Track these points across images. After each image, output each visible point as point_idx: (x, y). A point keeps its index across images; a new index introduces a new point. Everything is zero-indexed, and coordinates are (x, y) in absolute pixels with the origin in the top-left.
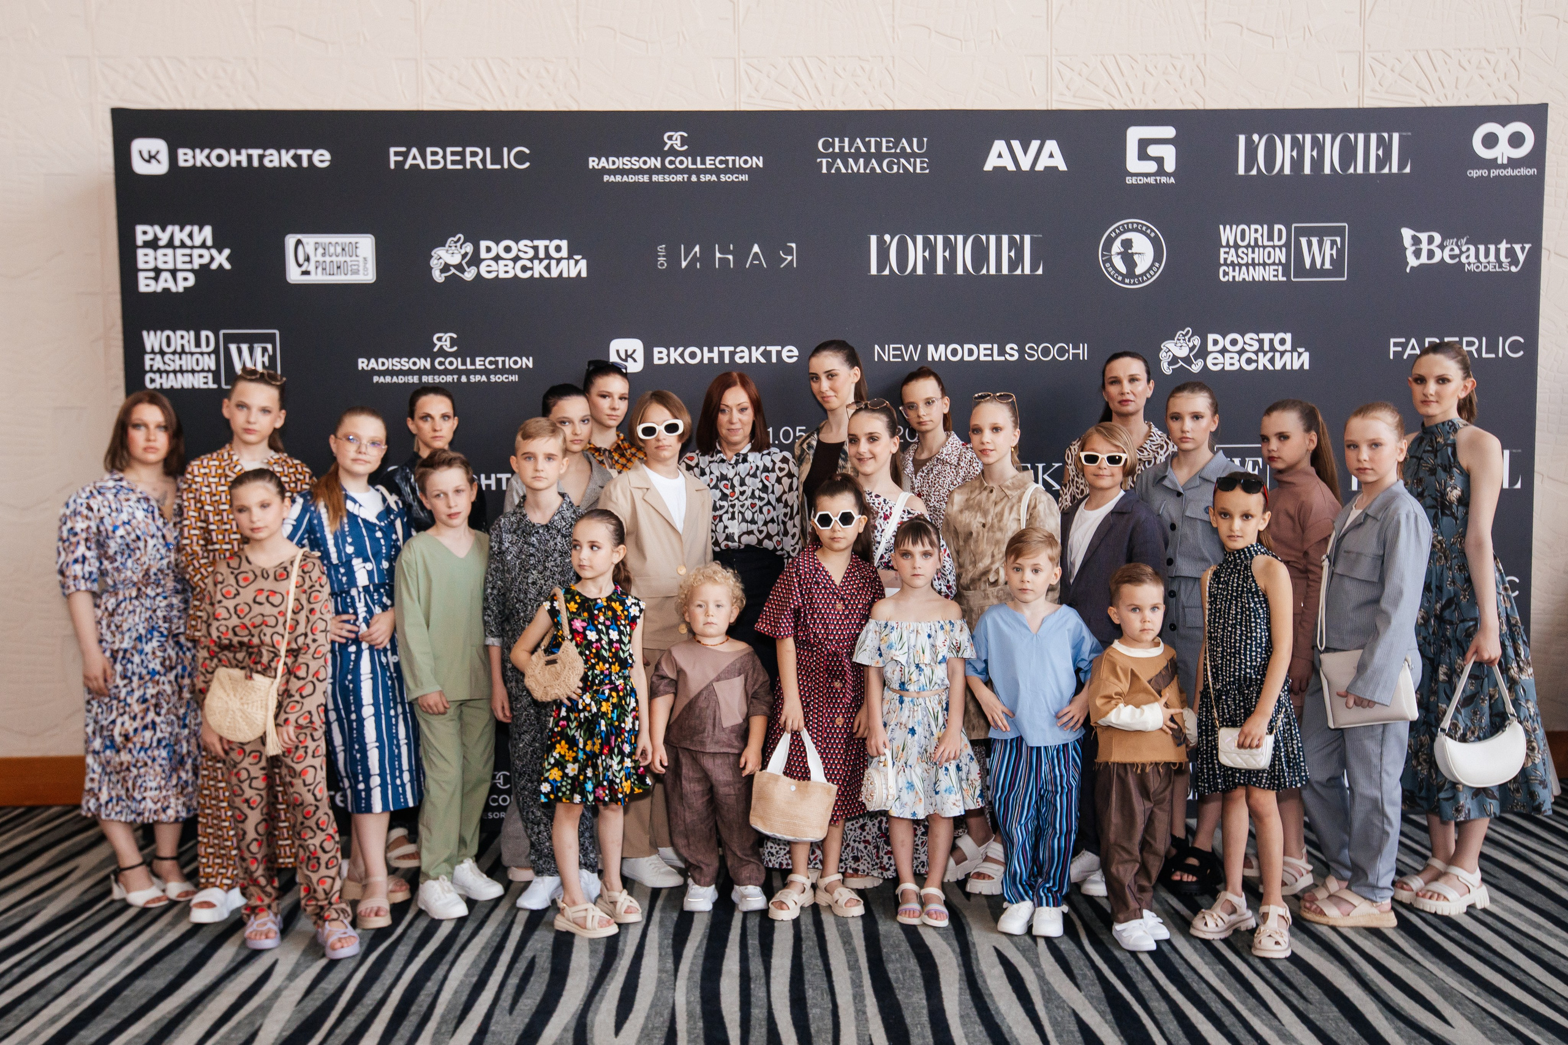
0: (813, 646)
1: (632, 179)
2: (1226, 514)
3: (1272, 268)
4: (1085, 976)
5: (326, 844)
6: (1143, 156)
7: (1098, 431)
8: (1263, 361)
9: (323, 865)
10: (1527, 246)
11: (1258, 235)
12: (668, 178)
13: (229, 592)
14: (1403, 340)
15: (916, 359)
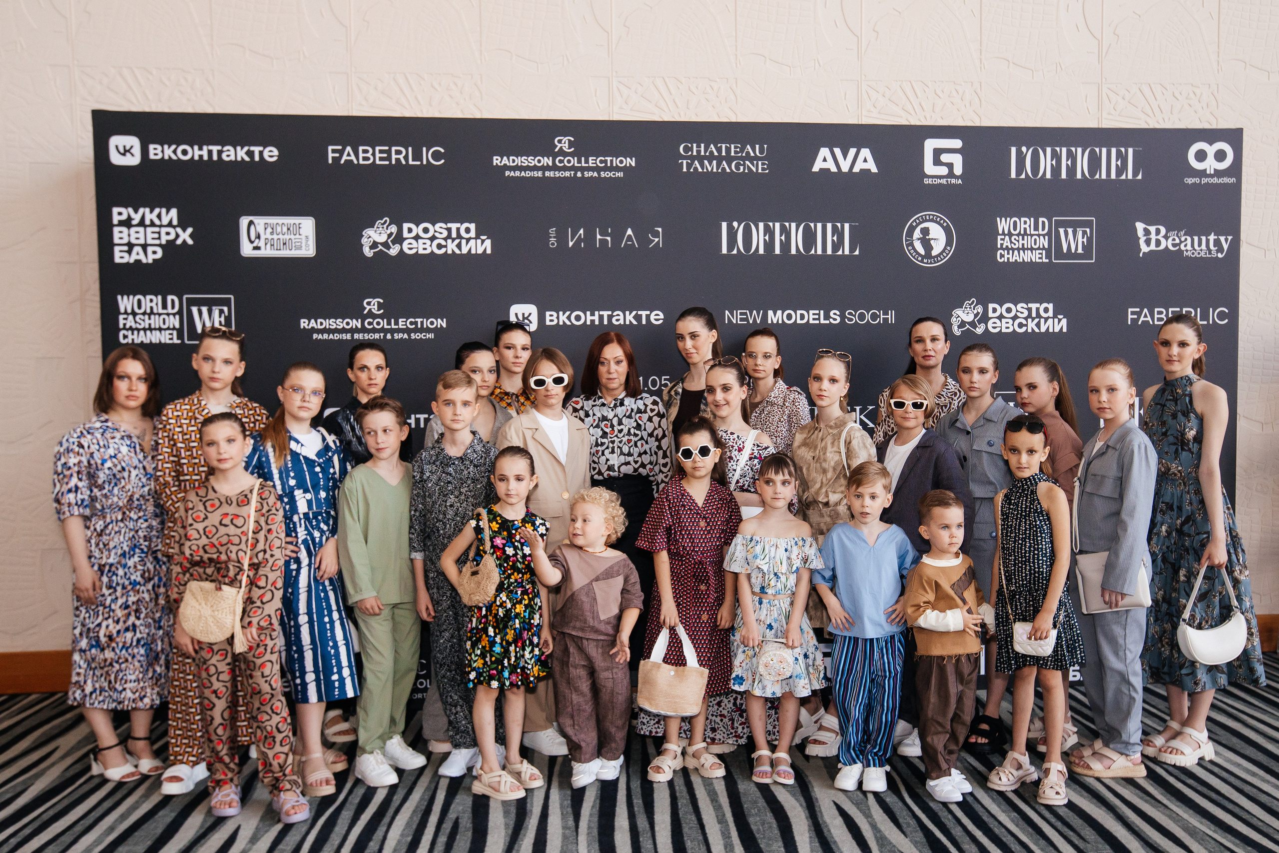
0: (682, 556)
1: (528, 174)
2: (1015, 450)
3: (1038, 252)
4: (908, 825)
5: (280, 725)
6: (937, 162)
7: (904, 382)
8: (1032, 325)
9: (278, 743)
10: (1230, 238)
11: (1027, 226)
12: (557, 174)
13: (198, 517)
14: (1138, 310)
15: (759, 322)
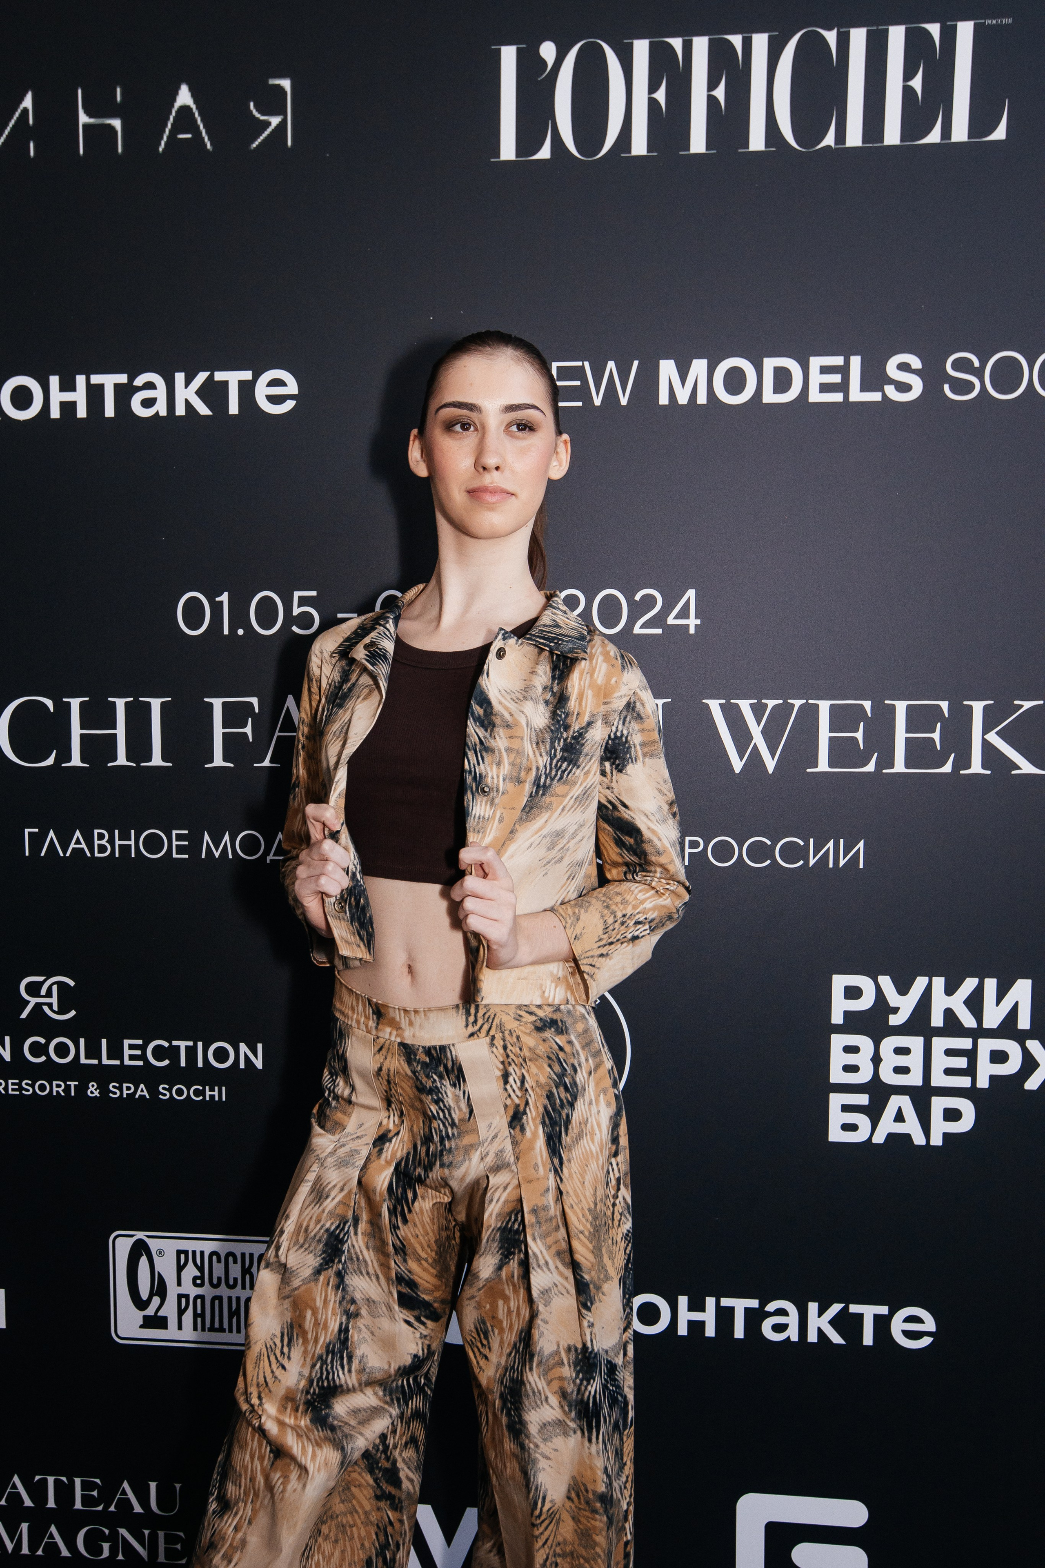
15: (624, 401)
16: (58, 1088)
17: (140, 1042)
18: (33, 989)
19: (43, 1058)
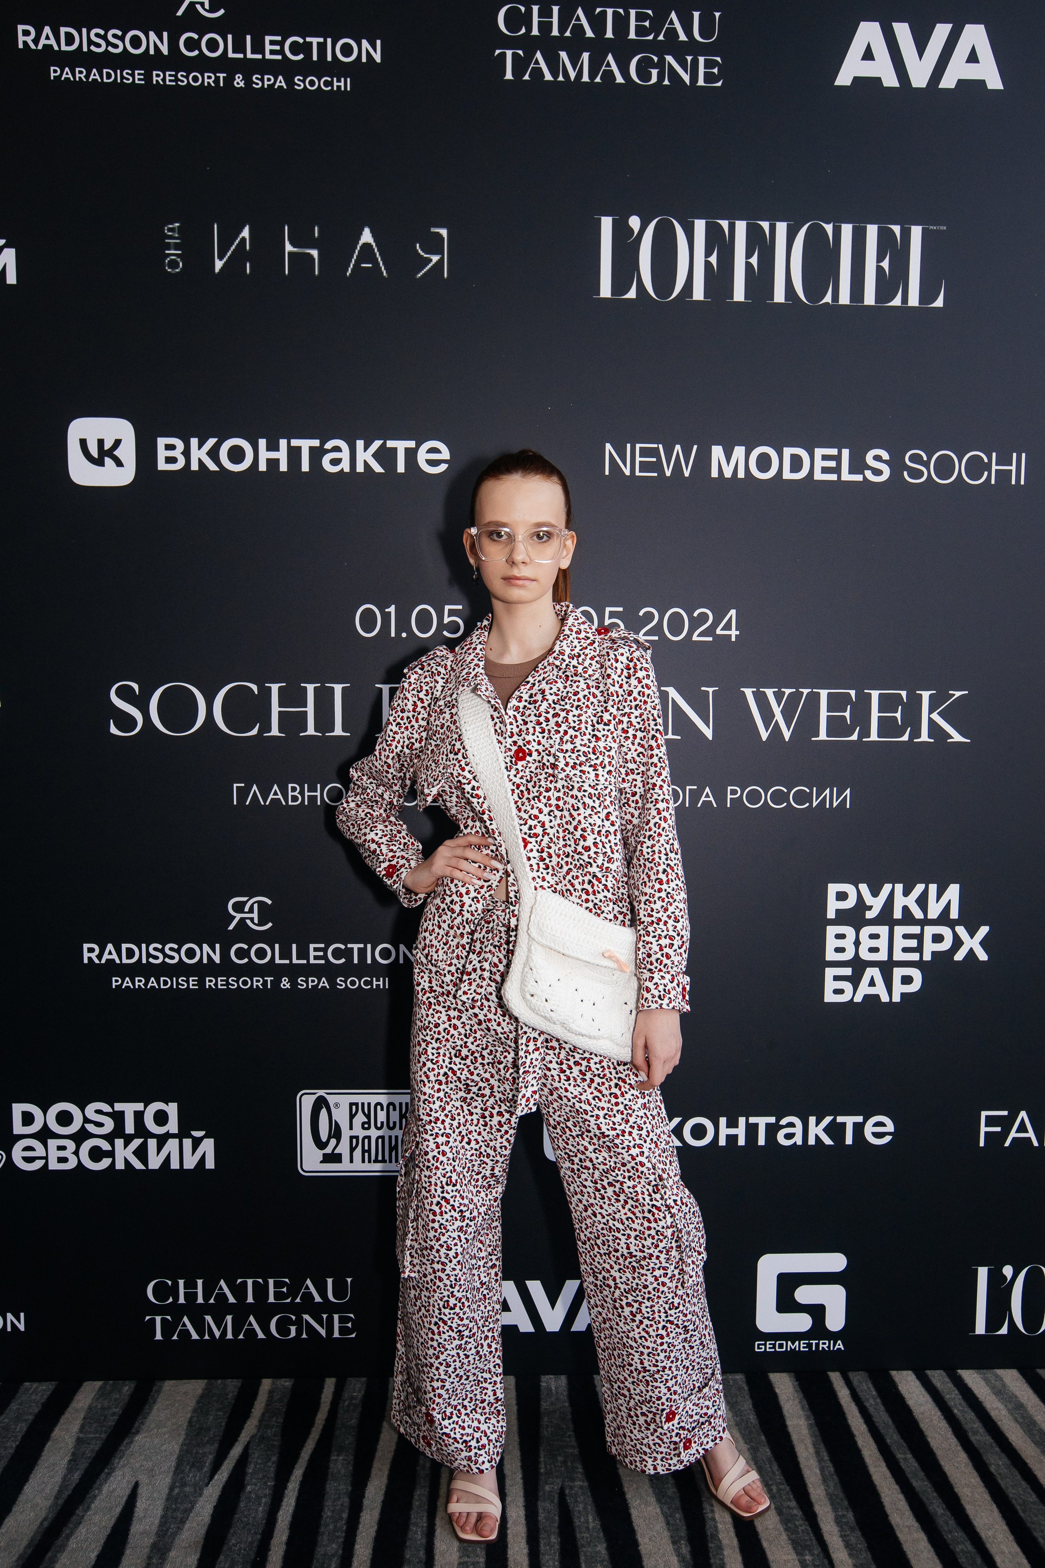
1: (108, 76)
12: (184, 79)
15: (687, 474)
16: (257, 982)
17: (322, 946)
18: (239, 907)
19: (246, 960)
